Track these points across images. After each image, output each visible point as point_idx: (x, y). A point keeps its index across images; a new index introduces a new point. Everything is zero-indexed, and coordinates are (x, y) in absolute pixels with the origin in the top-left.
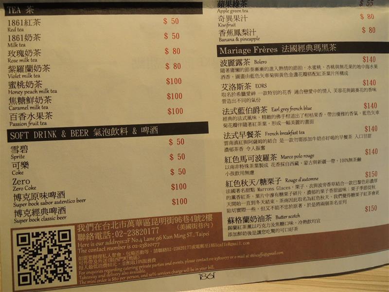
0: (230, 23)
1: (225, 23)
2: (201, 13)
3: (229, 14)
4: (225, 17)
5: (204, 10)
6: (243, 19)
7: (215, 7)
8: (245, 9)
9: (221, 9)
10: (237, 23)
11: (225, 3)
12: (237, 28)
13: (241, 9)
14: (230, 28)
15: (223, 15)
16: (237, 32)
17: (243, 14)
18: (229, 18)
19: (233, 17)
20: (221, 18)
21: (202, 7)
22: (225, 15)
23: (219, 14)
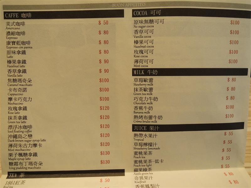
0: (142, 180)
1: (139, 181)
2: (124, 175)
3: (141, 175)
4: (139, 177)
5: (126, 173)
6: (150, 178)
7: (132, 172)
8: (151, 172)
9: (136, 173)
10: (147, 181)
11: (138, 170)
12: (147, 184)
13: (148, 172)
14: (142, 184)
15: (137, 176)
16: (147, 186)
17: (150, 175)
18: (141, 178)
19: (144, 177)
20: (136, 178)
21: (124, 172)
22: (139, 176)
23: (135, 176)
